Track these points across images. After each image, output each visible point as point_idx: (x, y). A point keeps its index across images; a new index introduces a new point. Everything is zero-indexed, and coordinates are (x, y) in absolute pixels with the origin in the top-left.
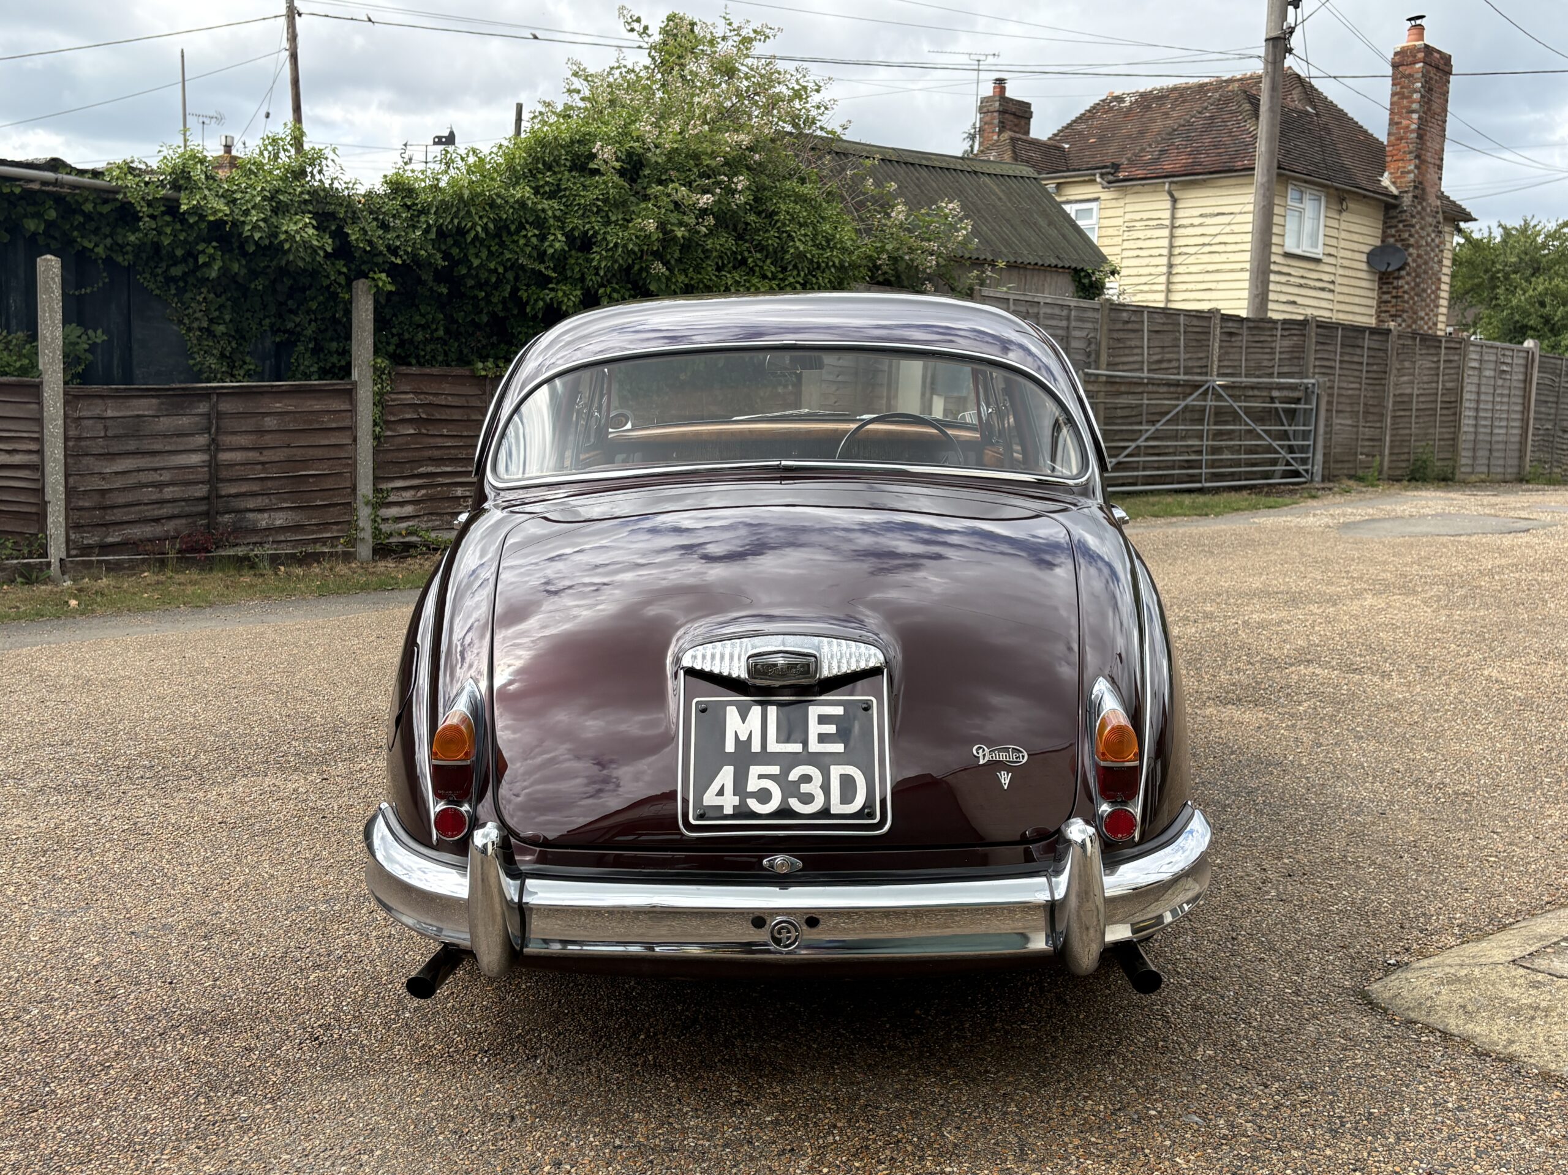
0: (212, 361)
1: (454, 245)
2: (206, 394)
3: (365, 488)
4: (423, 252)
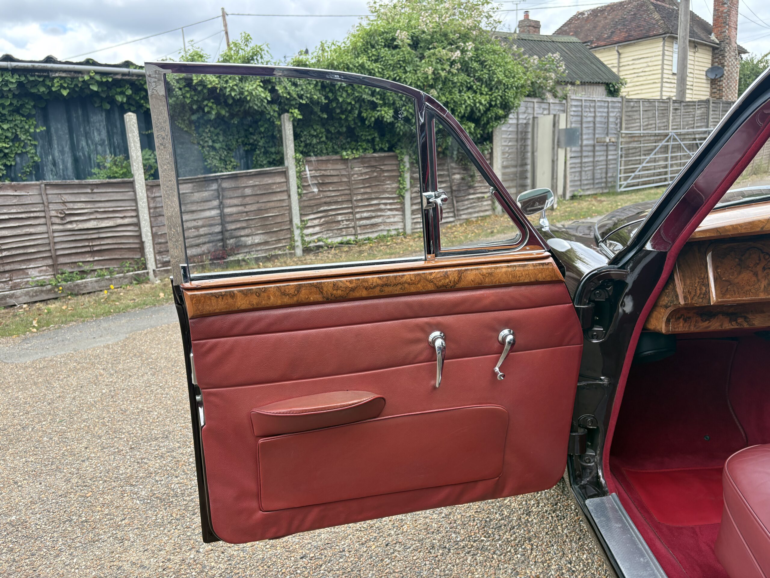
0: (216, 163)
1: (329, 92)
2: (216, 179)
3: (296, 220)
4: (315, 97)
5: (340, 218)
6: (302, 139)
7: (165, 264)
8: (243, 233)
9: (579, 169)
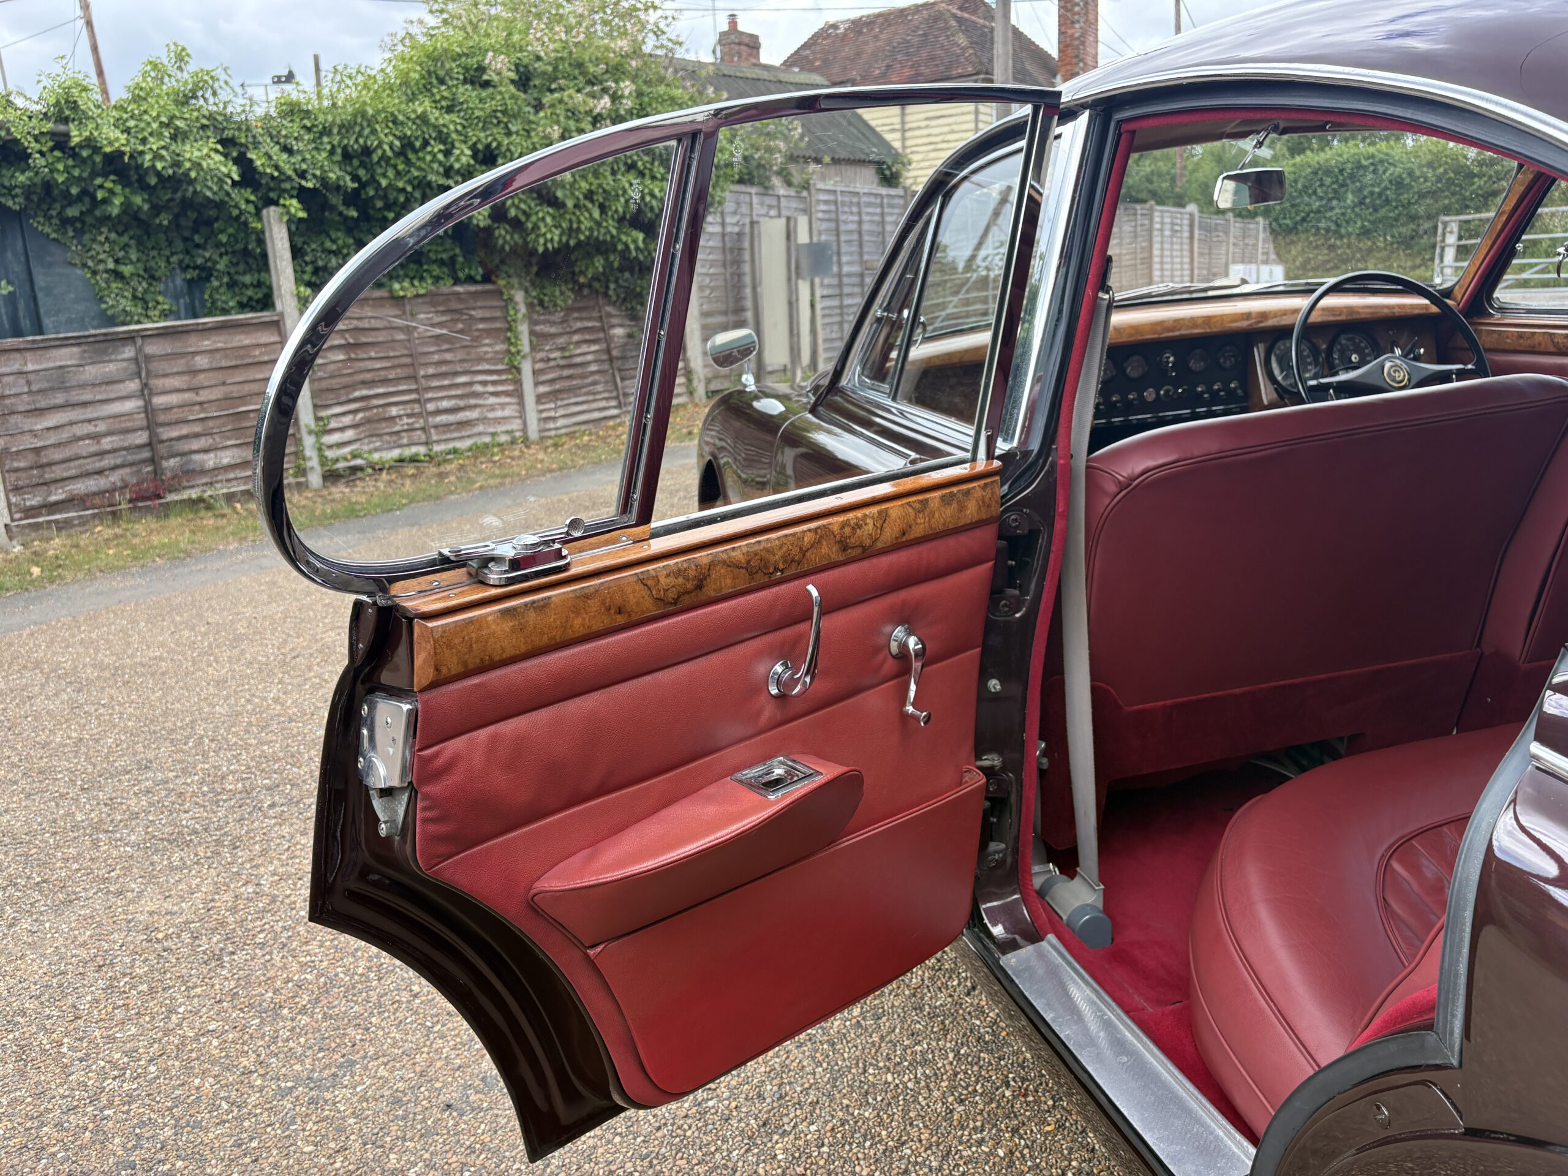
0: (126, 304)
1: (360, 166)
2: (130, 338)
3: (307, 418)
4: (331, 175)
5: (394, 411)
6: (307, 259)
7: (30, 512)
8: (195, 445)
9: (837, 319)
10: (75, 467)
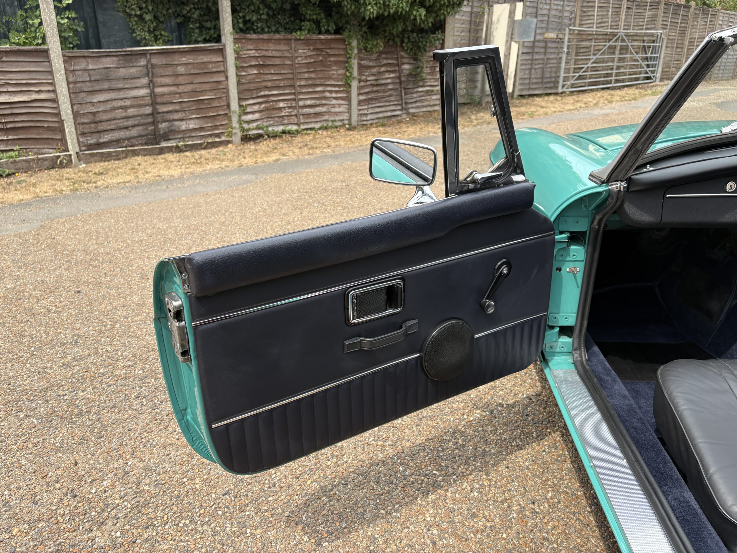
0: (145, 35)
3: (234, 105)
5: (281, 105)
7: (90, 147)
8: (176, 116)
9: (529, 67)
10: (114, 124)
